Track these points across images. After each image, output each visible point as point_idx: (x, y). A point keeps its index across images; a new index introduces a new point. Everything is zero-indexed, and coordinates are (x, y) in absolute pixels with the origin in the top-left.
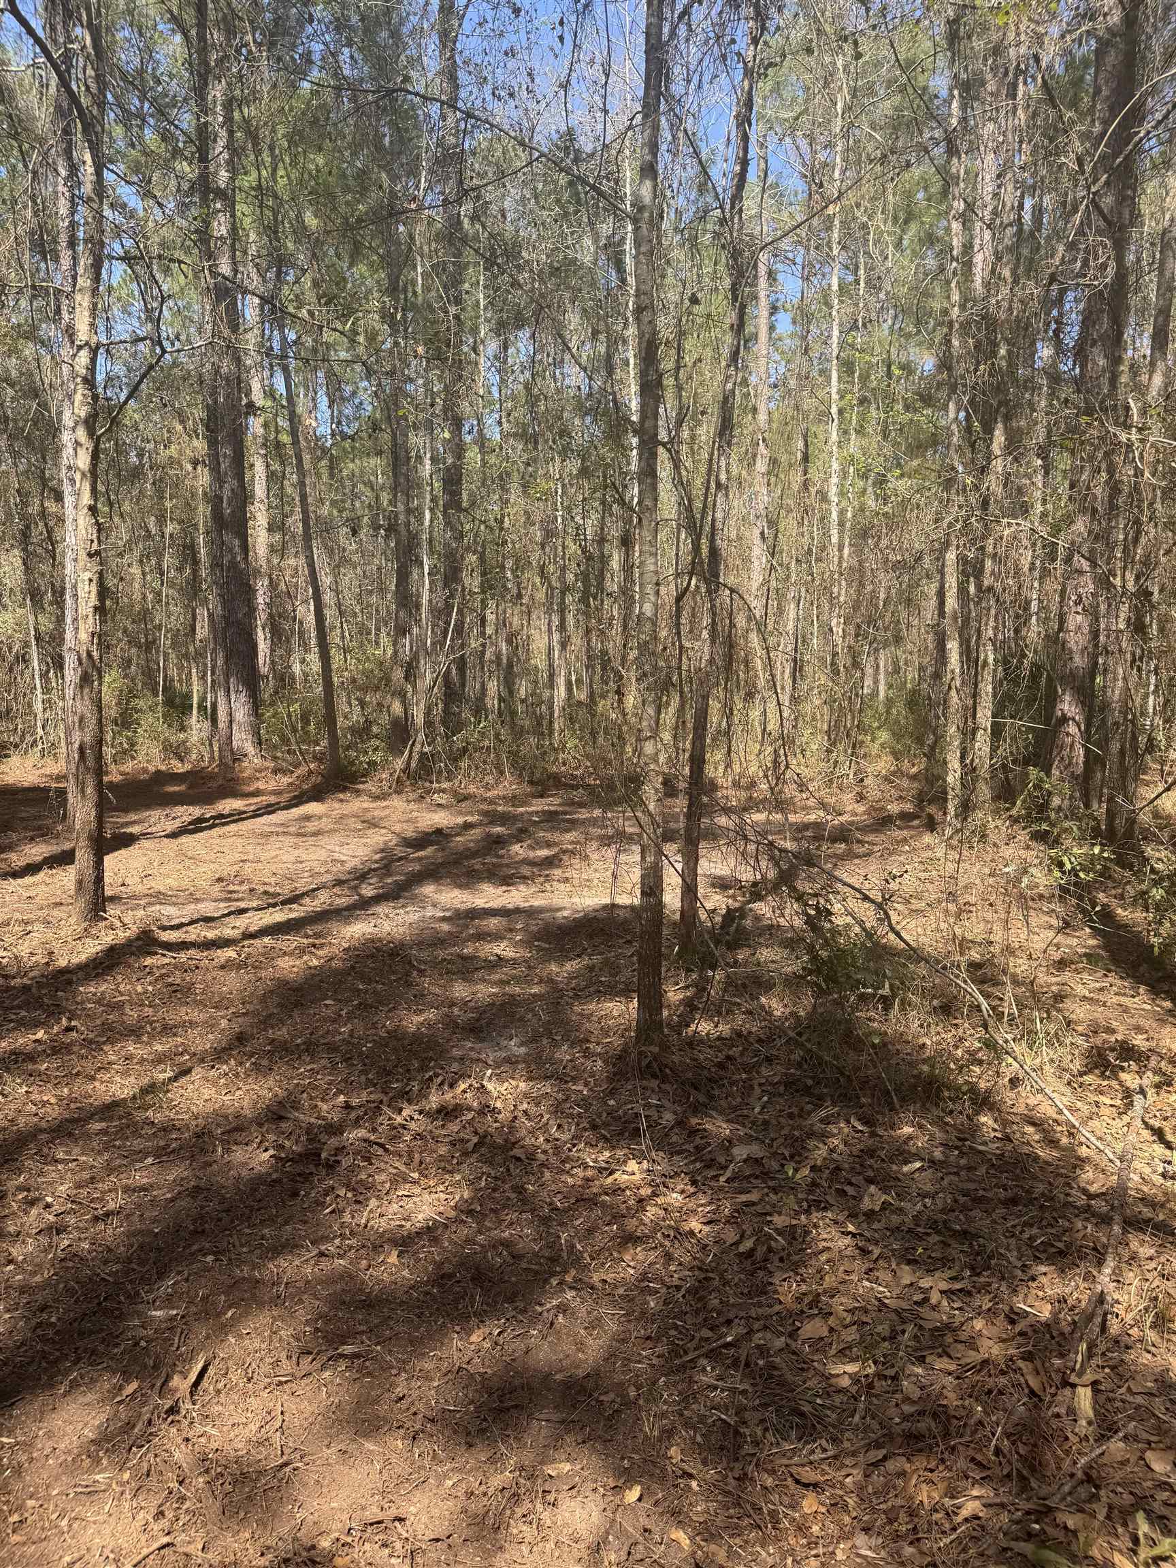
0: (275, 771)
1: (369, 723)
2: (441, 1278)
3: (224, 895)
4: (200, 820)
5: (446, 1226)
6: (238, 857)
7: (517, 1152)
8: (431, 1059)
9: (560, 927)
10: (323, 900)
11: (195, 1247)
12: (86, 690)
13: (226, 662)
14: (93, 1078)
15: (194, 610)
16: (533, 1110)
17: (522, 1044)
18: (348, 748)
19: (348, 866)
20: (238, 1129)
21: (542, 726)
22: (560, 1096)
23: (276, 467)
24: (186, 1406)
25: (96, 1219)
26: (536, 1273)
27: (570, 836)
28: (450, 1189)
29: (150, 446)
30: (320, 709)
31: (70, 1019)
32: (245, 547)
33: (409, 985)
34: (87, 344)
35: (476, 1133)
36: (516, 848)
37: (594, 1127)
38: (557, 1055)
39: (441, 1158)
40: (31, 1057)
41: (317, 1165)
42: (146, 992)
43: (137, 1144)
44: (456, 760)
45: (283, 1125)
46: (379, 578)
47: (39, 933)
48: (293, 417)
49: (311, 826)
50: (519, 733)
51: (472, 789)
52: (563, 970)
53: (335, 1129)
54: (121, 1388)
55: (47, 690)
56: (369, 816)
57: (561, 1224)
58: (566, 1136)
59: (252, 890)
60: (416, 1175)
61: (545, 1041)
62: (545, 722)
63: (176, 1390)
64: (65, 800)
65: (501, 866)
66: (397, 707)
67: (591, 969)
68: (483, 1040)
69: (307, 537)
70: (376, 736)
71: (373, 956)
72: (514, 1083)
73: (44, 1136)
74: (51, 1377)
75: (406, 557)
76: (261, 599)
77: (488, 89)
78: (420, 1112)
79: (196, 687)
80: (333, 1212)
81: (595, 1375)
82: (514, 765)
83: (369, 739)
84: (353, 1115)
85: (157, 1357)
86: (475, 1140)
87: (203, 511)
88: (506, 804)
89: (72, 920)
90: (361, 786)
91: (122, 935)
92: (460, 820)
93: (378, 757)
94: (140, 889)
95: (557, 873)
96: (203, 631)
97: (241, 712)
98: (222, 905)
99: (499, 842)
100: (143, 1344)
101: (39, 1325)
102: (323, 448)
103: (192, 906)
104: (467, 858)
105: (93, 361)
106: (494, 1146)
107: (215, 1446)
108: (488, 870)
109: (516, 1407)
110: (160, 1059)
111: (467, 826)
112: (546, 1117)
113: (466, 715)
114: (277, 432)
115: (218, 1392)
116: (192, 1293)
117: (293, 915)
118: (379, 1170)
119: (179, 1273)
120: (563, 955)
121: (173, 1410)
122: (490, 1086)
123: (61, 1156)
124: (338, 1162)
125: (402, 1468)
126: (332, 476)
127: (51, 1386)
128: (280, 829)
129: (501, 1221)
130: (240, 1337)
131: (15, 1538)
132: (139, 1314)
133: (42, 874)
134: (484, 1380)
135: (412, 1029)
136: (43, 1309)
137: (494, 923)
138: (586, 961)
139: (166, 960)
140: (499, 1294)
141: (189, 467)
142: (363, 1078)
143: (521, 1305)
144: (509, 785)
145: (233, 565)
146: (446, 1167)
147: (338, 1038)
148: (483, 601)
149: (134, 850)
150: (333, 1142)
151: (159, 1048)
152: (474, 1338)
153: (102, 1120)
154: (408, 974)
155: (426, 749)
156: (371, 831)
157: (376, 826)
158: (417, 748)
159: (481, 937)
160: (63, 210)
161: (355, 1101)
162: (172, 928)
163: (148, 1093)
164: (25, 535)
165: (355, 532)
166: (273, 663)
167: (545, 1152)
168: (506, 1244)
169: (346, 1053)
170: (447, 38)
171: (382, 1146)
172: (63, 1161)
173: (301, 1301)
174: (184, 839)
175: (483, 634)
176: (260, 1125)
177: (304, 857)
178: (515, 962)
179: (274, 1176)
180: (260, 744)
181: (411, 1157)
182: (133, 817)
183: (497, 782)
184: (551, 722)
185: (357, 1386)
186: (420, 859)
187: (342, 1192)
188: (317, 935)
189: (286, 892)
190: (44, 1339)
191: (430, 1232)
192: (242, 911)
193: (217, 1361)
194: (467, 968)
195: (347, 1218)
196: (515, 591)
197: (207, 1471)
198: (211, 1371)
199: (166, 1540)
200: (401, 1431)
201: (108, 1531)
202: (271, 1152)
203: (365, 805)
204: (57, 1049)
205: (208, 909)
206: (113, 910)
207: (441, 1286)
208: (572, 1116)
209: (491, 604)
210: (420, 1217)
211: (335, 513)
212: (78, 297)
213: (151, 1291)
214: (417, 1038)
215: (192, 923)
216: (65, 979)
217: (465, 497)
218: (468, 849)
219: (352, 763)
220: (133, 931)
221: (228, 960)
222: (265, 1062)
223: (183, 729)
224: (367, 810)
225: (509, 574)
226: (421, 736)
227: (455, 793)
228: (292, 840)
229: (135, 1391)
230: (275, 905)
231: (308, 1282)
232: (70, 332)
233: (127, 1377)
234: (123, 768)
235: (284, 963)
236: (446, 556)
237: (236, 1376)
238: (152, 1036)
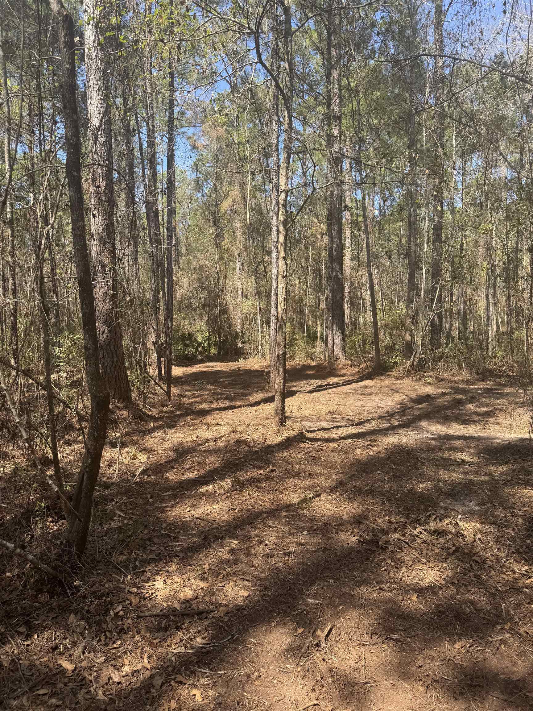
0: (351, 366)
1: (394, 344)
2: (439, 612)
3: (331, 419)
4: (321, 386)
5: (440, 588)
6: (336, 403)
7: (477, 559)
8: (430, 506)
9: (495, 448)
10: (374, 425)
11: (325, 575)
12: (280, 332)
13: (332, 319)
14: (282, 493)
15: (319, 297)
16: (483, 538)
17: (476, 505)
18: (384, 355)
19: (385, 410)
20: (341, 524)
21: (482, 345)
22: (499, 534)
23: (356, 232)
24: (323, 644)
25: (285, 554)
26: (489, 620)
27: (500, 401)
28: (442, 570)
29: (303, 229)
30: (372, 338)
31: (273, 467)
32: (341, 269)
33: (417, 469)
34: (284, 190)
35: (454, 545)
36: (470, 406)
37: (518, 553)
38: (496, 513)
39: (436, 554)
40: (259, 481)
41: (377, 547)
42: (302, 458)
43: (300, 524)
44: (437, 362)
45: (361, 526)
46: (400, 277)
47: (261, 430)
48: (364, 209)
49: (368, 391)
50: (471, 349)
51: (445, 376)
52: (499, 470)
53: (386, 532)
54: (296, 630)
55: (263, 331)
56: (394, 387)
57: (502, 599)
58: (503, 555)
59: (343, 418)
60: (424, 560)
61: (489, 505)
62: (484, 343)
63: (319, 636)
64: (270, 376)
65: (461, 414)
66: (408, 337)
67: (514, 471)
68: (456, 500)
69: (369, 262)
70: (397, 350)
71: (398, 453)
72: (473, 524)
73: (265, 515)
74: (269, 618)
75: (414, 267)
76: (347, 290)
77: (459, 44)
78: (425, 531)
79: (319, 330)
80: (385, 570)
81: (523, 680)
82: (468, 364)
83: (394, 352)
84: (393, 527)
85: (311, 620)
86: (454, 548)
87: (325, 254)
88: (464, 384)
89: (273, 425)
90: (390, 373)
91: (292, 433)
92: (440, 391)
93: (398, 360)
94: (298, 414)
95: (493, 420)
96: (322, 306)
97: (338, 339)
98: (331, 423)
99: (460, 402)
100: (305, 612)
101: (264, 595)
102: (377, 222)
103: (318, 423)
104: (444, 410)
105: (286, 197)
106: (463, 553)
107: (336, 666)
108: (455, 416)
109: (480, 686)
110: (308, 488)
111: (444, 394)
112: (491, 543)
113: (443, 340)
114: (357, 217)
115: (337, 642)
116: (325, 595)
117: (361, 431)
118: (407, 555)
119: (319, 585)
120: (498, 463)
121: (318, 645)
122: (461, 524)
123: (271, 524)
124: (387, 547)
125: (421, 700)
126: (380, 233)
127: (269, 622)
128: (354, 392)
129: (468, 591)
130: (345, 619)
131: (257, 683)
132: (303, 599)
133: (261, 406)
134: (462, 668)
135: (420, 490)
136: (266, 588)
137: (459, 443)
138: (510, 466)
139: (310, 446)
140: (469, 627)
141: (319, 237)
142: (397, 510)
143: (481, 635)
144: (464, 375)
145: (337, 276)
146: (439, 559)
147: (384, 490)
148: (452, 284)
149: (295, 398)
150: (384, 538)
151: (308, 483)
152: (456, 646)
153: (286, 511)
154: (416, 464)
155: (422, 356)
156: (395, 394)
157: (397, 392)
158: (418, 355)
159: (453, 449)
160: (275, 137)
161: (394, 521)
162: (311, 432)
163: (304, 502)
164: (256, 270)
165: (390, 258)
166: (351, 318)
167: (491, 561)
168: (472, 603)
169: (388, 497)
170: (438, 25)
171: (407, 543)
172: (272, 527)
173: (372, 609)
174: (315, 394)
175: (452, 300)
176: (352, 524)
177: (365, 405)
178: (471, 463)
179: (358, 549)
180: (345, 353)
181: (421, 550)
182: (294, 384)
183: (459, 372)
184: (488, 343)
185: (399, 655)
186: (419, 409)
187: (389, 562)
188: (372, 441)
189: (357, 420)
190: (266, 601)
191: (432, 589)
192: (339, 427)
193: (336, 628)
194: (447, 464)
195: (392, 574)
196: (469, 279)
197: (333, 676)
198: (333, 631)
199: (316, 702)
200: (421, 682)
201: (292, 690)
202: (356, 537)
203: (392, 382)
204: (268, 478)
205: (325, 424)
206: (288, 423)
207: (438, 616)
208: (506, 545)
209: (457, 286)
210: (427, 581)
211: (381, 250)
212: (281, 171)
213: (307, 590)
214: (422, 495)
215: (319, 430)
216: (270, 450)
217: (444, 236)
218: (444, 405)
219: (386, 362)
220: (296, 432)
221: (335, 448)
222: (352, 496)
223: (314, 347)
224: (393, 384)
225: (465, 271)
226: (419, 350)
227: (436, 378)
228: (360, 396)
229: (302, 633)
230: (353, 425)
231: (375, 601)
232: (277, 186)
233: (299, 625)
234: (291, 363)
235: (358, 452)
236: (433, 265)
237: (344, 636)
238: (304, 478)
